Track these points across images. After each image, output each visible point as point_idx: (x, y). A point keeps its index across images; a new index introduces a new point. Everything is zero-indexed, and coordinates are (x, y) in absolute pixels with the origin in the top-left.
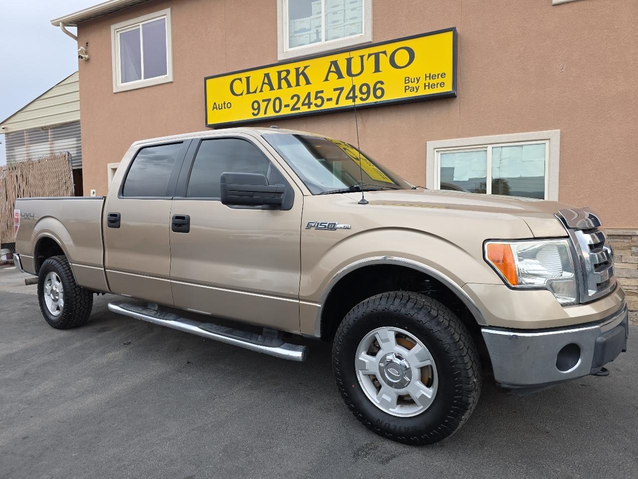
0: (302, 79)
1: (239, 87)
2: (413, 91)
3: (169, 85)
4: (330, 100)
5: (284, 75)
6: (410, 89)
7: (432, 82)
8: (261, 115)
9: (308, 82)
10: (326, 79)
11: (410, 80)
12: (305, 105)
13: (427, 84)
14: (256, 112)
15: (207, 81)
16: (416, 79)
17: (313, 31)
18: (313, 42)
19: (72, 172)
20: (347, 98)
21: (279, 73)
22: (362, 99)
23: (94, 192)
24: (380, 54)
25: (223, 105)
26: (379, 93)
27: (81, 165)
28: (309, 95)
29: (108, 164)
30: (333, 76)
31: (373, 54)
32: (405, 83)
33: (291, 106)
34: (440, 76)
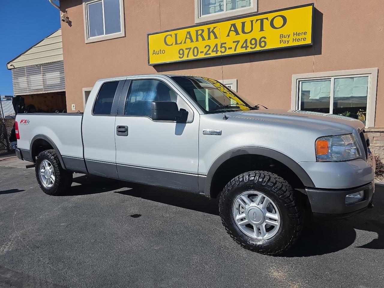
0: (212, 34)
1: (170, 40)
2: (286, 43)
3: (123, 38)
4: (231, 48)
5: (200, 32)
6: (283, 42)
7: (298, 37)
8: (185, 58)
9: (216, 37)
10: (228, 35)
11: (283, 36)
12: (215, 51)
13: (294, 39)
14: (181, 56)
15: (149, 36)
16: (287, 36)
17: (217, 4)
18: (217, 12)
20: (242, 47)
21: (197, 31)
22: (251, 48)
23: (74, 106)
24: (264, 20)
25: (160, 52)
26: (263, 44)
27: (65, 89)
28: (216, 45)
29: (83, 89)
30: (233, 33)
31: (259, 19)
32: (280, 38)
33: (205, 52)
34: (303, 33)
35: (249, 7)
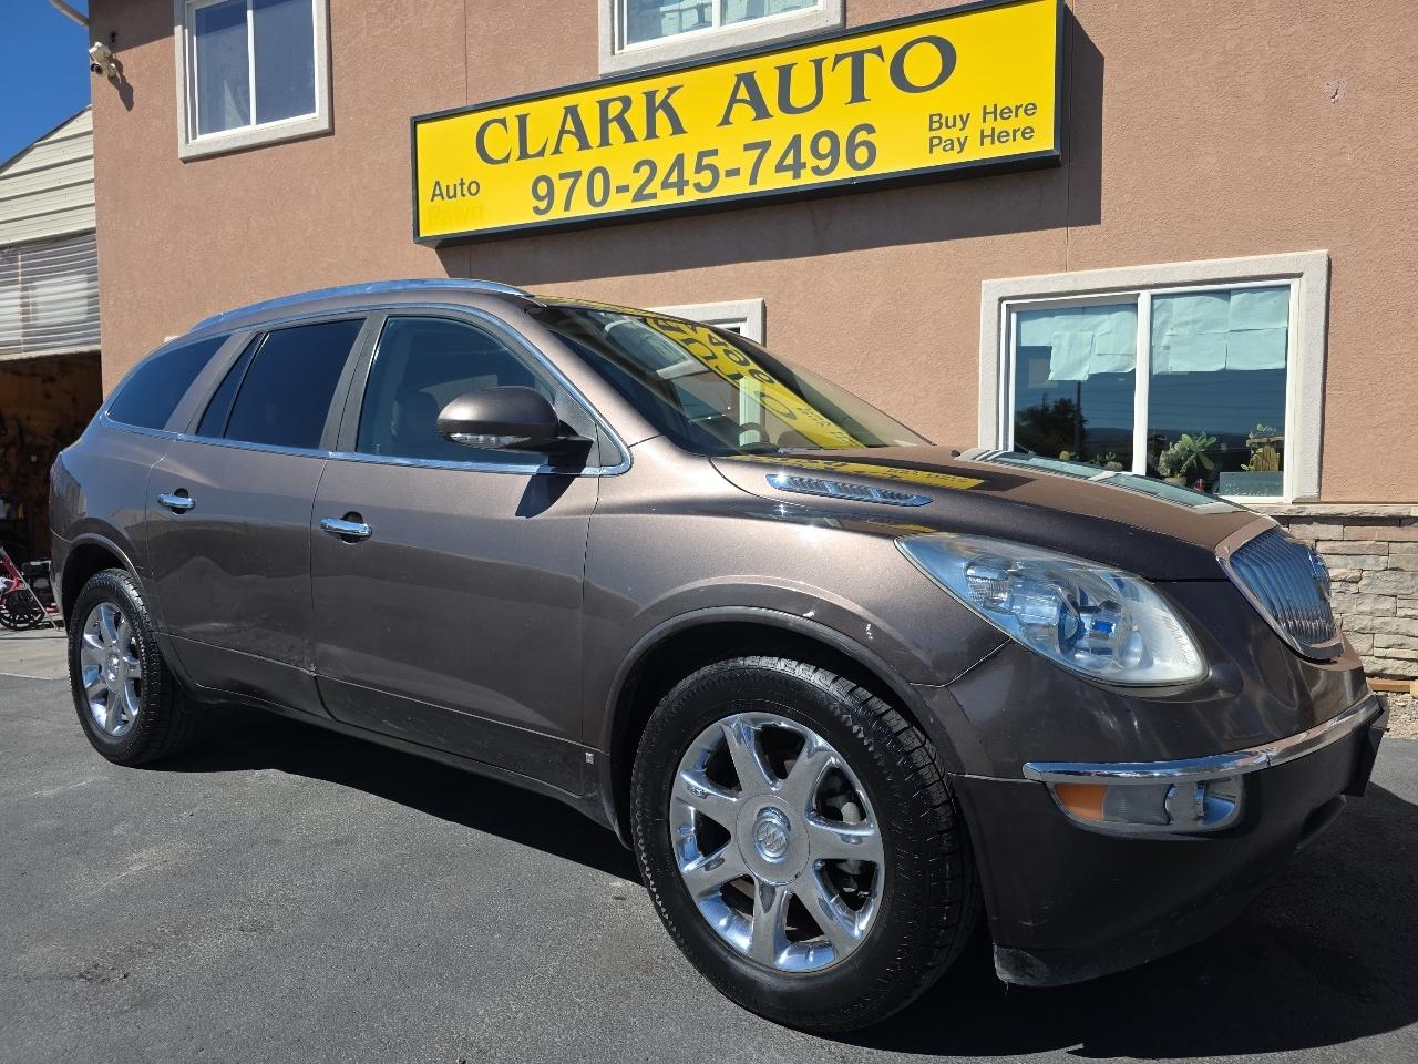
0: (661, 116)
1: (501, 141)
2: (952, 148)
3: (320, 139)
4: (733, 173)
5: (615, 109)
6: (943, 144)
7: (1001, 125)
8: (557, 214)
9: (678, 129)
10: (726, 121)
11: (943, 121)
12: (671, 186)
13: (988, 132)
15: (419, 127)
16: (958, 119)
18: (687, 30)
20: (780, 168)
21: (604, 105)
22: (816, 170)
24: (867, 56)
25: (459, 188)
26: (862, 155)
27: (100, 343)
28: (679, 162)
30: (743, 112)
31: (846, 55)
32: (931, 129)
33: (634, 190)
35: (811, 9)
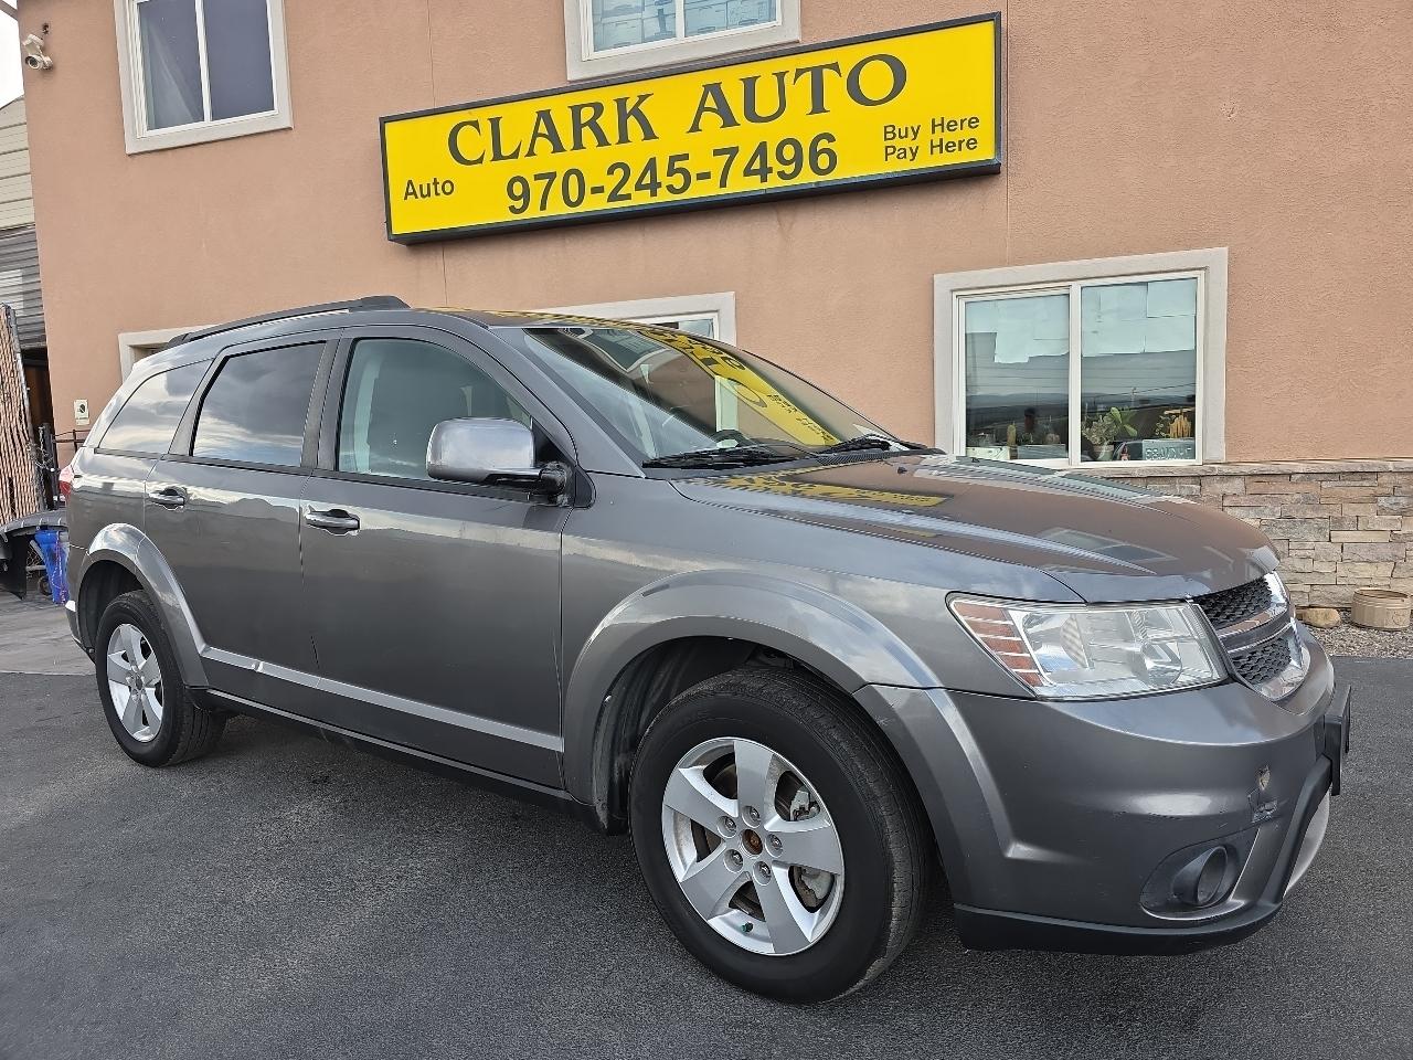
0: (632, 122)
1: (474, 143)
2: (905, 157)
3: (282, 135)
4: (704, 176)
5: (587, 114)
6: (897, 153)
7: (948, 137)
8: (533, 213)
9: (649, 134)
10: (695, 128)
11: (896, 132)
12: (646, 187)
15: (387, 125)
16: (910, 130)
17: (651, 11)
18: (651, 39)
19: (19, 356)
20: (748, 172)
21: (576, 110)
22: (782, 175)
23: (83, 407)
24: (825, 71)
25: (432, 187)
26: (824, 161)
27: (44, 338)
28: (651, 165)
29: (120, 336)
30: (711, 120)
31: (807, 70)
32: (886, 139)
33: (608, 191)
34: (966, 123)
35: (769, 24)
